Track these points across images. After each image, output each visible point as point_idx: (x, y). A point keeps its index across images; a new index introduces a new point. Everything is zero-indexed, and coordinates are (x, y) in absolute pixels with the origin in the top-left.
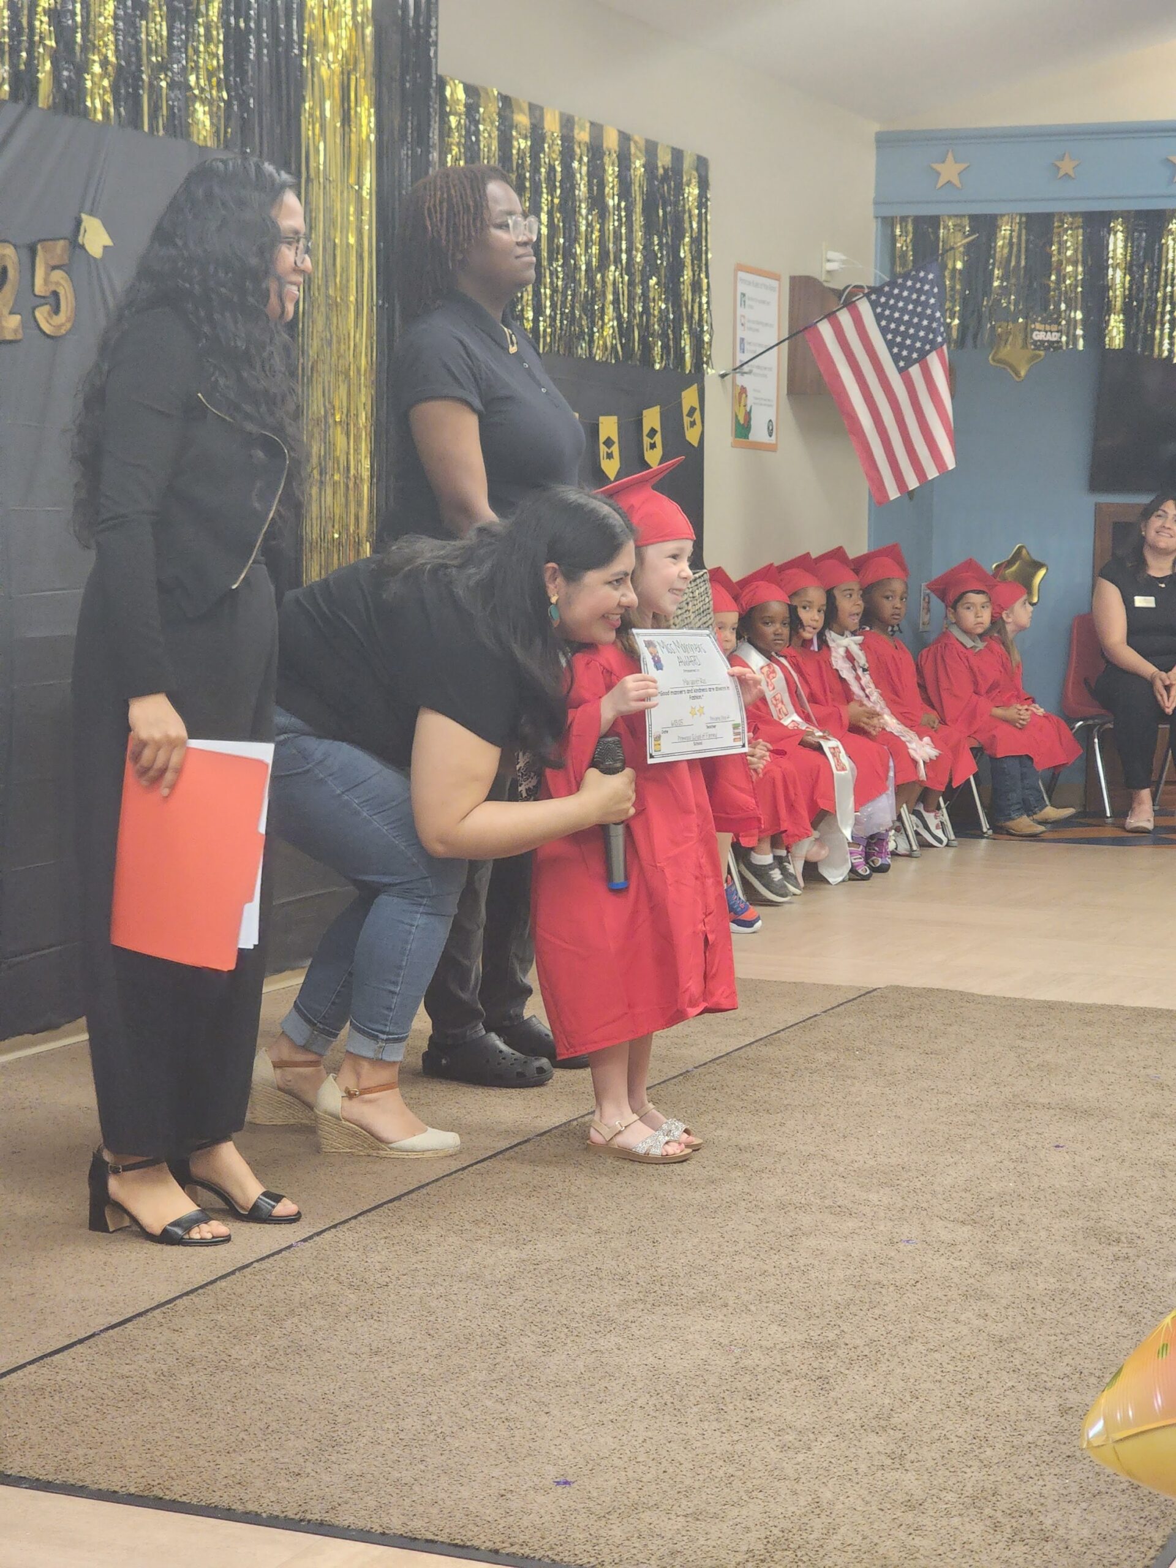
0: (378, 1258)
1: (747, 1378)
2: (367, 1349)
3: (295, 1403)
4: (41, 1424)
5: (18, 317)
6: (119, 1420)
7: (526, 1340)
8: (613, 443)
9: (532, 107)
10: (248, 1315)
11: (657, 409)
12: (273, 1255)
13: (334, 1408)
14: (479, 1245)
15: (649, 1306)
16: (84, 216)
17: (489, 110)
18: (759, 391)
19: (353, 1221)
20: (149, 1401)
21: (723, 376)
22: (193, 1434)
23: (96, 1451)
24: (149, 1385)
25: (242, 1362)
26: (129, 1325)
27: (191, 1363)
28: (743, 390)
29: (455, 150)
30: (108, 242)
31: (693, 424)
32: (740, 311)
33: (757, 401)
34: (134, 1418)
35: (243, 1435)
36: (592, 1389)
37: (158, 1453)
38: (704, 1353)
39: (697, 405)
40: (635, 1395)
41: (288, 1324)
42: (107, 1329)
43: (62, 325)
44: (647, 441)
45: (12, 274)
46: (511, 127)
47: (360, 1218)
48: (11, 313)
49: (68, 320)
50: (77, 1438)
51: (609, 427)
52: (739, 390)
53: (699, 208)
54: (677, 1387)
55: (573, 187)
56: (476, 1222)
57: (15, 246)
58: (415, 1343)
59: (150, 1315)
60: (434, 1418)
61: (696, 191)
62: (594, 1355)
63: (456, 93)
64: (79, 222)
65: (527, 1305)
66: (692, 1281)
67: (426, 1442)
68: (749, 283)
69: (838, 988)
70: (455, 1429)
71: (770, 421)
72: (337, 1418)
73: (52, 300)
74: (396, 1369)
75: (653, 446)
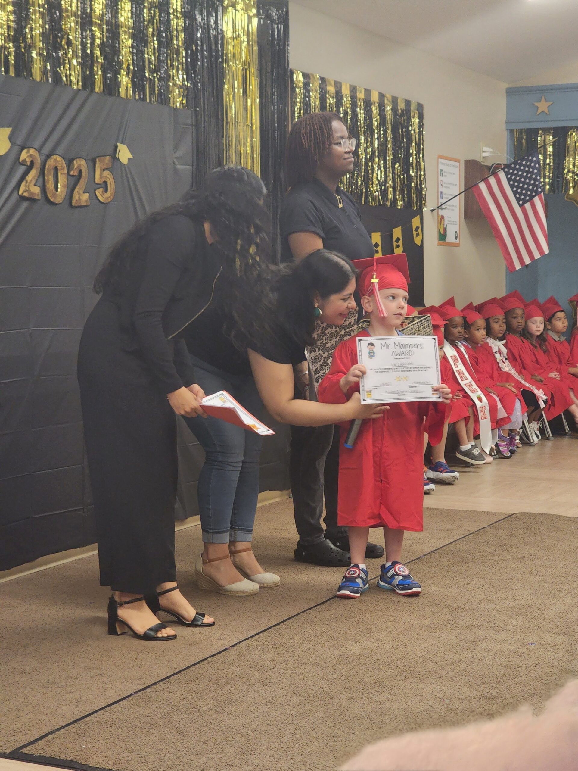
0: (269, 655)
1: (452, 715)
2: (264, 701)
3: (230, 729)
4: (106, 741)
5: (88, 194)
6: (144, 738)
7: (342, 696)
8: (379, 245)
9: (336, 82)
10: (206, 684)
11: (400, 228)
12: (218, 653)
13: (249, 731)
14: (319, 647)
15: (403, 678)
16: (118, 144)
17: (315, 85)
18: (450, 217)
19: (257, 636)
20: (158, 729)
21: (432, 211)
22: (180, 745)
23: (132, 754)
24: (158, 720)
25: (203, 708)
26: (148, 690)
27: (178, 709)
28: (442, 217)
29: (298, 104)
30: (131, 156)
31: (418, 235)
32: (440, 178)
33: (450, 222)
34: (151, 737)
35: (204, 746)
36: (375, 721)
37: (163, 755)
38: (431, 702)
39: (420, 226)
40: (396, 724)
41: (225, 689)
42: (137, 692)
43: (109, 197)
44: (395, 244)
45: (84, 173)
46: (326, 93)
47: (261, 635)
48: (84, 193)
49: (111, 195)
50: (123, 747)
51: (376, 238)
52: (440, 218)
53: (419, 129)
54: (418, 720)
55: (357, 121)
56: (317, 636)
57: (85, 160)
58: (288, 698)
59: (158, 685)
60: (298, 736)
61: (417, 120)
62: (376, 703)
63: (299, 77)
64: (116, 147)
65: (343, 678)
66: (424, 665)
67: (294, 749)
68: (444, 164)
69: (494, 514)
70: (308, 742)
71: (456, 232)
72: (250, 737)
73: (103, 185)
74: (279, 712)
75: (398, 246)
